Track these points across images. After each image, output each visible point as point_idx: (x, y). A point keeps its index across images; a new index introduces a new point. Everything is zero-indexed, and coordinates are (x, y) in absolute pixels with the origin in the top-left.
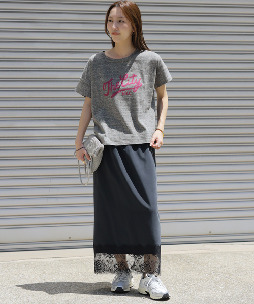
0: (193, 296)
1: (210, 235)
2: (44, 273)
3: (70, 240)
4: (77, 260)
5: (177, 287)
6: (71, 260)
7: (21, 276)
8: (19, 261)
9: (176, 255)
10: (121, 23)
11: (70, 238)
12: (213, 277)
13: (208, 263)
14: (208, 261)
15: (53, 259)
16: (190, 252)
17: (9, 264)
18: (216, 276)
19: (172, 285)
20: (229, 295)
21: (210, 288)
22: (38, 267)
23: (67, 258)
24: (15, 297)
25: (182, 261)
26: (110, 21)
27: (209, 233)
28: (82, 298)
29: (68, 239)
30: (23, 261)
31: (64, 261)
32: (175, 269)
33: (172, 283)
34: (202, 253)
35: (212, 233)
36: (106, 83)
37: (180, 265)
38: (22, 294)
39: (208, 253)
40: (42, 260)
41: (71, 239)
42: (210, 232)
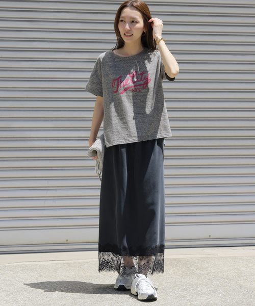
0: (192, 301)
1: (210, 239)
2: (41, 276)
4: (75, 263)
5: (176, 292)
6: (68, 264)
7: (17, 279)
8: (15, 264)
9: (175, 259)
10: (134, 24)
11: (67, 240)
12: (212, 282)
13: (207, 268)
14: (207, 265)
15: (50, 262)
16: (189, 256)
17: (6, 266)
18: (216, 281)
19: (171, 290)
20: (228, 300)
21: (210, 294)
22: (35, 270)
23: (64, 262)
24: (11, 300)
25: (181, 266)
26: (122, 21)
27: (208, 237)
28: (79, 302)
29: (65, 242)
30: (19, 263)
31: (61, 264)
32: (174, 273)
33: (171, 288)
34: (201, 258)
35: (211, 237)
36: (116, 80)
37: (178, 269)
38: (18, 297)
39: (207, 258)
40: (39, 263)
41: (68, 242)
42: (210, 236)
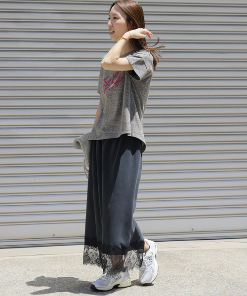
0: (176, 293)
1: (193, 232)
2: (28, 270)
3: (54, 238)
4: (61, 257)
5: (160, 284)
6: (55, 258)
7: (5, 273)
8: (3, 258)
10: (115, 20)
12: (195, 274)
13: (191, 260)
14: (190, 258)
15: (38, 256)
16: (173, 249)
18: (199, 274)
20: (211, 292)
21: (193, 285)
22: (22, 264)
23: (51, 256)
25: (165, 259)
27: (191, 231)
29: (52, 236)
30: (7, 258)
31: (48, 258)
34: (185, 251)
35: (194, 231)
37: (162, 262)
38: (6, 291)
39: (190, 251)
40: (26, 257)
41: (55, 236)
42: (193, 229)
